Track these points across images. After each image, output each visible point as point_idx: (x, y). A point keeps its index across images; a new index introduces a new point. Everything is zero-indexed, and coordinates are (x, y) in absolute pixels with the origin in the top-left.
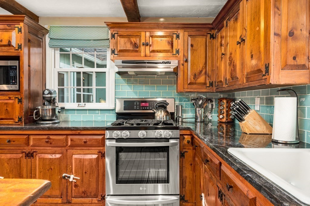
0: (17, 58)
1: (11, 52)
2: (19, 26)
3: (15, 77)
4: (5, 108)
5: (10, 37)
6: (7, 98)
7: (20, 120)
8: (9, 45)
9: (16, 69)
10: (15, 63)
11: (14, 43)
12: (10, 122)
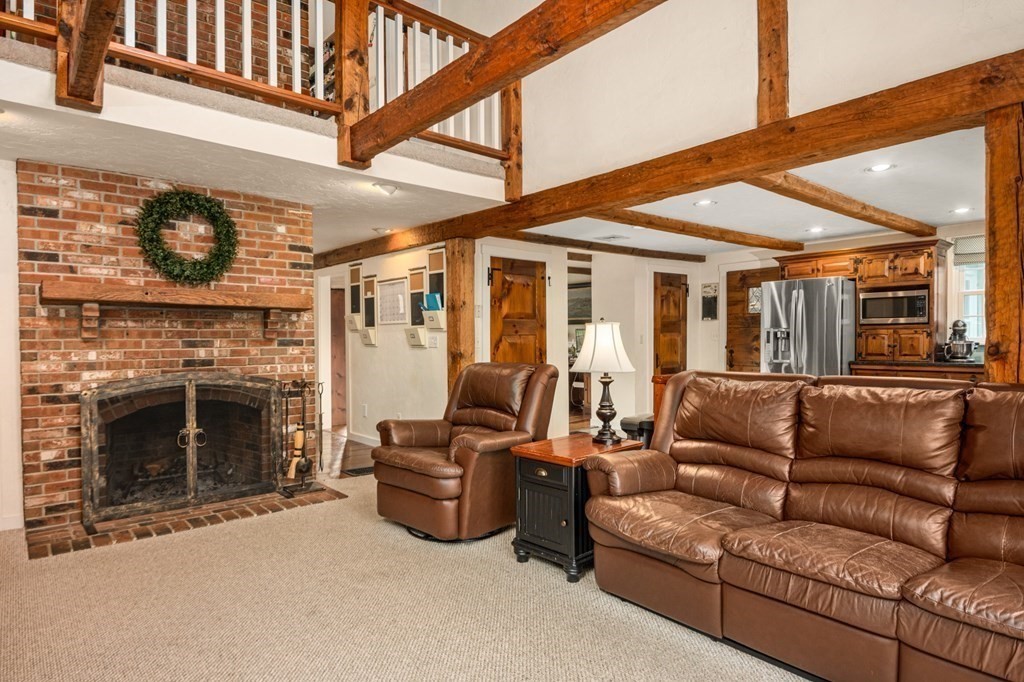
0: (926, 287)
1: (920, 281)
2: (929, 251)
3: (924, 308)
4: (910, 342)
5: (918, 265)
6: (912, 331)
7: (929, 356)
8: (916, 272)
9: (925, 299)
10: (924, 292)
11: (922, 270)
12: (916, 359)
